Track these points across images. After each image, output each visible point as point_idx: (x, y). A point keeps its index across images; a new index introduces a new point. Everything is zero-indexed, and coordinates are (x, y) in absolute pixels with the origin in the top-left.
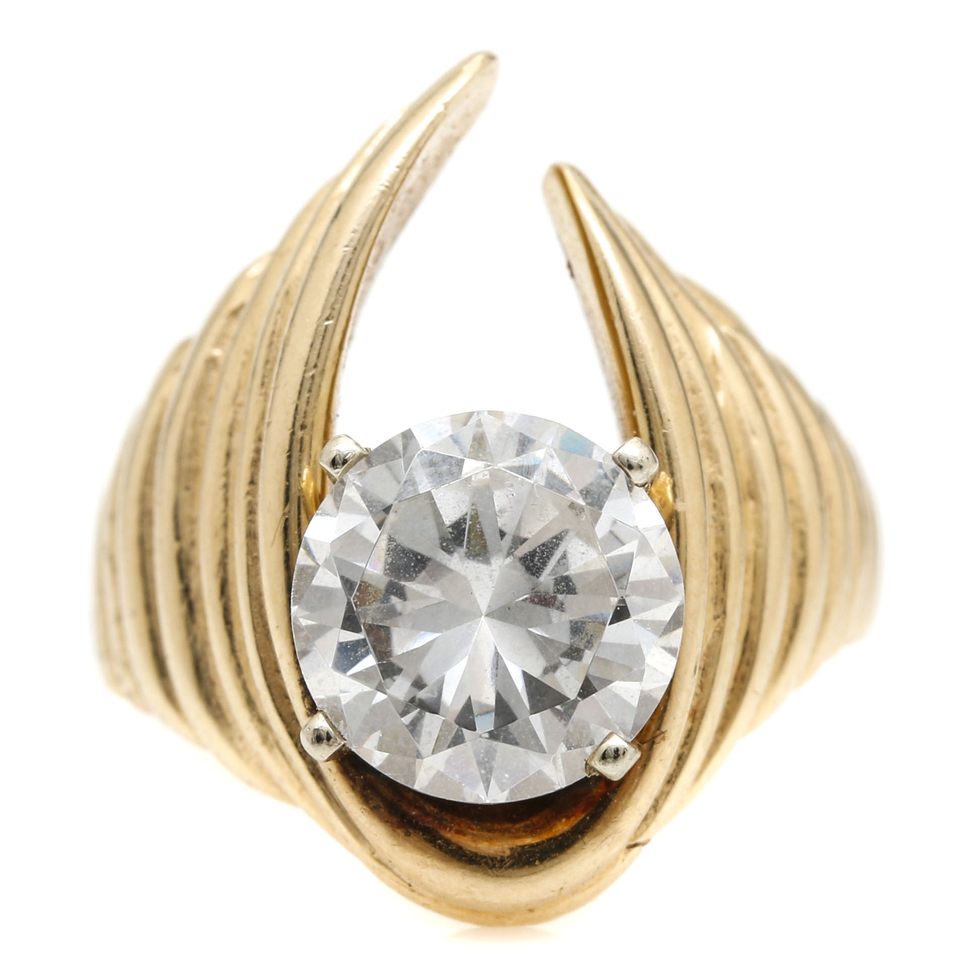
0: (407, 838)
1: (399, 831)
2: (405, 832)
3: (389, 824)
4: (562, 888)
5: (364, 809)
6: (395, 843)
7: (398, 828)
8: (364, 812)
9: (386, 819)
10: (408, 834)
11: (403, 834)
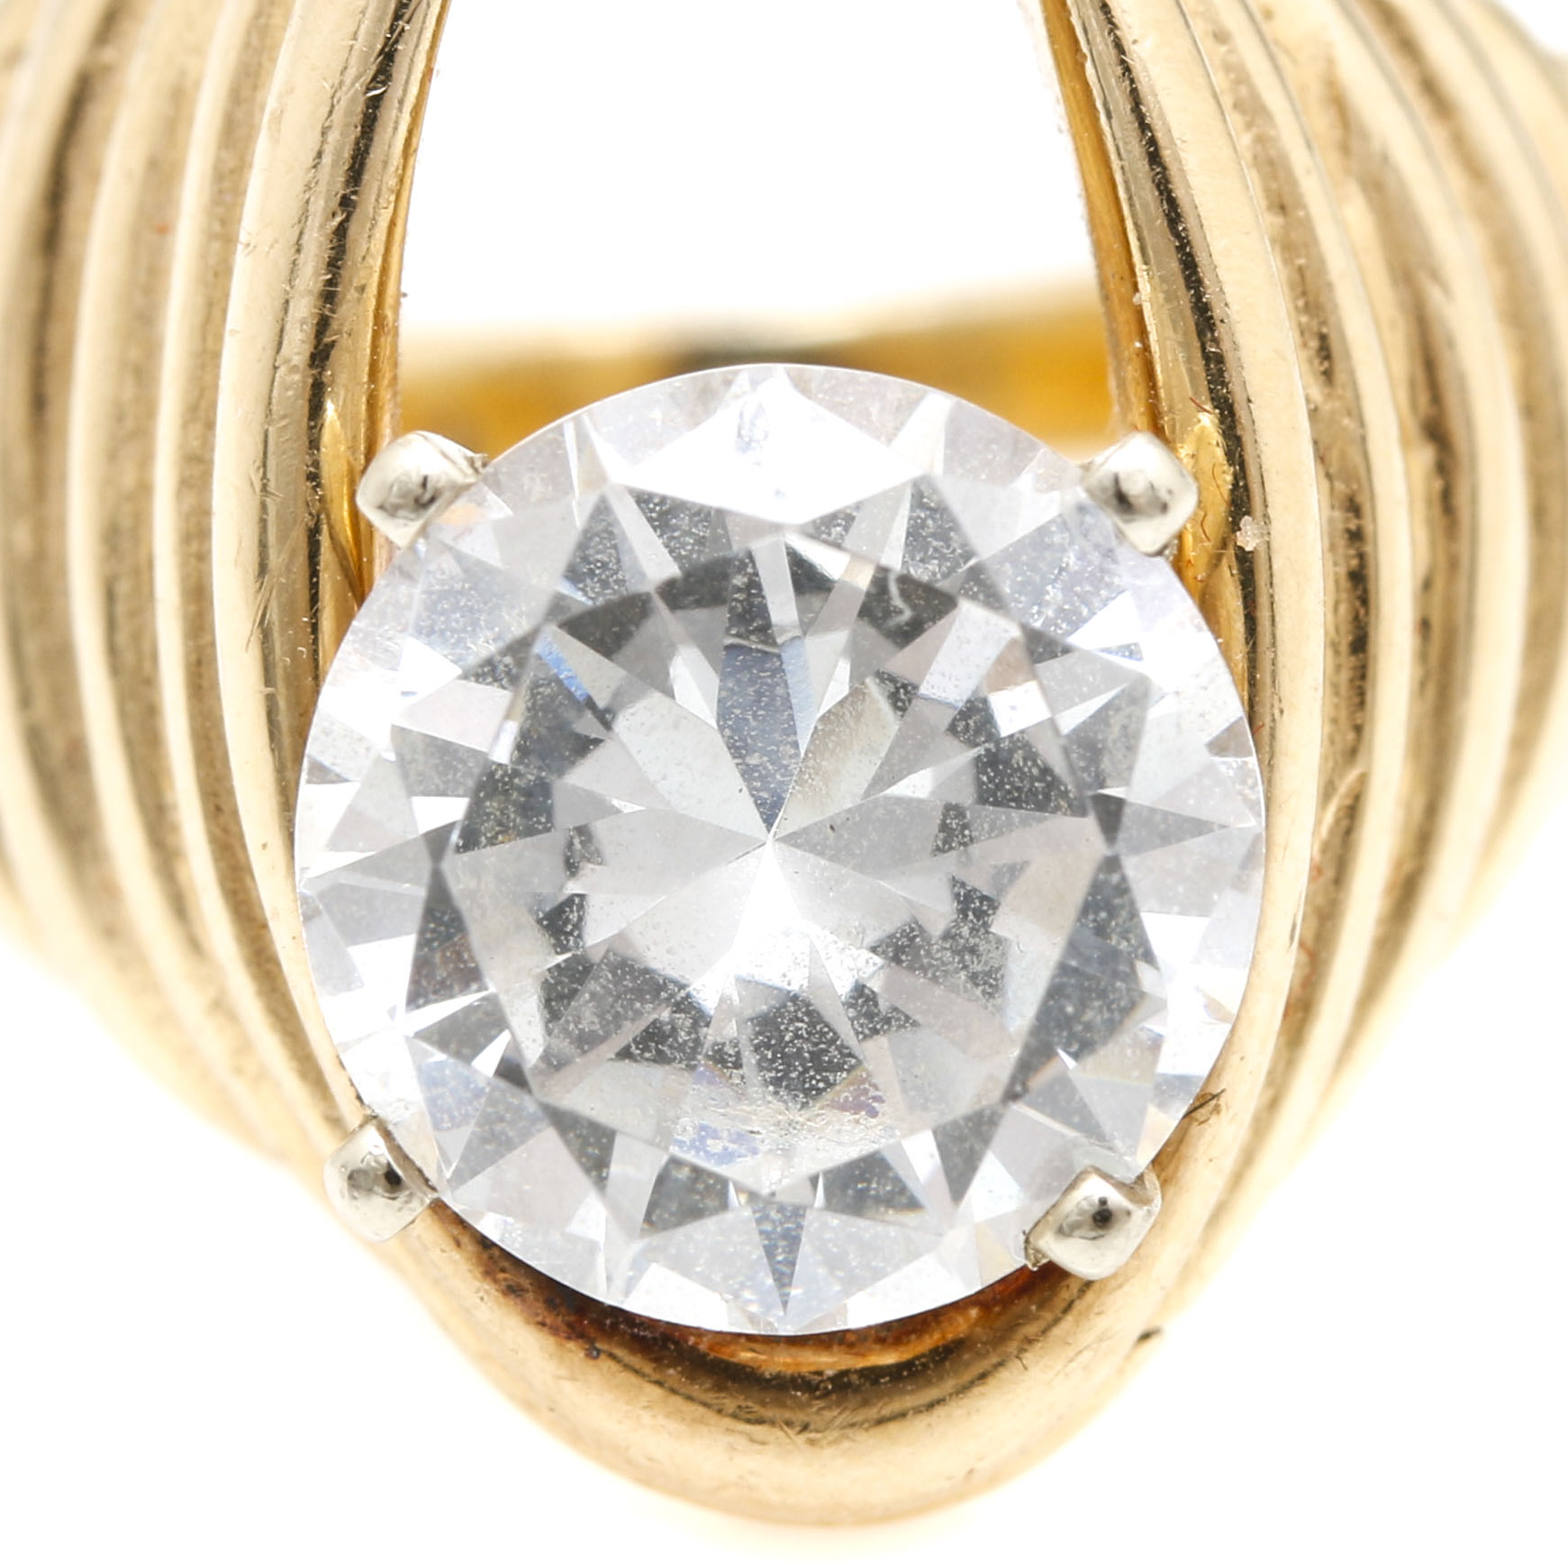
0: (591, 1362)
1: (571, 1345)
2: (586, 1350)
3: (545, 1329)
4: (971, 1471)
5: (487, 1292)
6: (563, 1372)
7: (569, 1338)
8: (486, 1298)
9: (540, 1319)
10: (593, 1354)
11: (582, 1354)
